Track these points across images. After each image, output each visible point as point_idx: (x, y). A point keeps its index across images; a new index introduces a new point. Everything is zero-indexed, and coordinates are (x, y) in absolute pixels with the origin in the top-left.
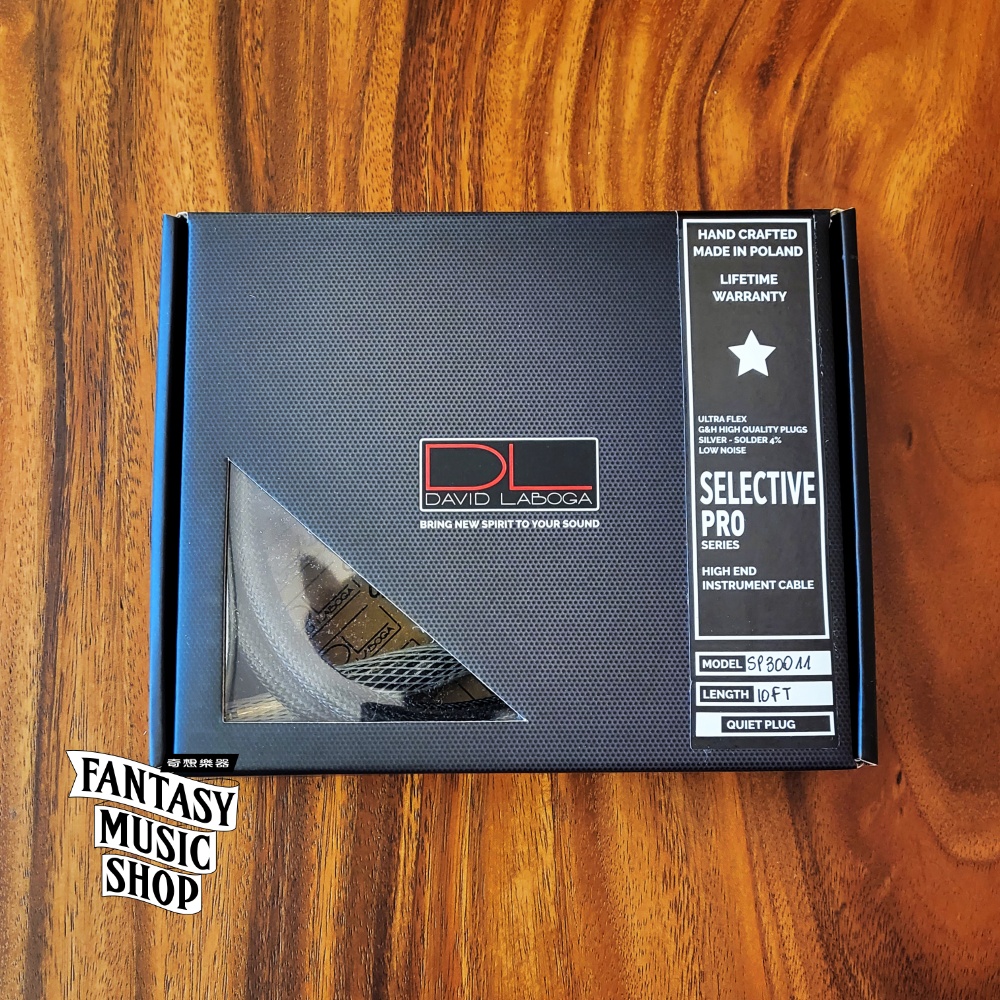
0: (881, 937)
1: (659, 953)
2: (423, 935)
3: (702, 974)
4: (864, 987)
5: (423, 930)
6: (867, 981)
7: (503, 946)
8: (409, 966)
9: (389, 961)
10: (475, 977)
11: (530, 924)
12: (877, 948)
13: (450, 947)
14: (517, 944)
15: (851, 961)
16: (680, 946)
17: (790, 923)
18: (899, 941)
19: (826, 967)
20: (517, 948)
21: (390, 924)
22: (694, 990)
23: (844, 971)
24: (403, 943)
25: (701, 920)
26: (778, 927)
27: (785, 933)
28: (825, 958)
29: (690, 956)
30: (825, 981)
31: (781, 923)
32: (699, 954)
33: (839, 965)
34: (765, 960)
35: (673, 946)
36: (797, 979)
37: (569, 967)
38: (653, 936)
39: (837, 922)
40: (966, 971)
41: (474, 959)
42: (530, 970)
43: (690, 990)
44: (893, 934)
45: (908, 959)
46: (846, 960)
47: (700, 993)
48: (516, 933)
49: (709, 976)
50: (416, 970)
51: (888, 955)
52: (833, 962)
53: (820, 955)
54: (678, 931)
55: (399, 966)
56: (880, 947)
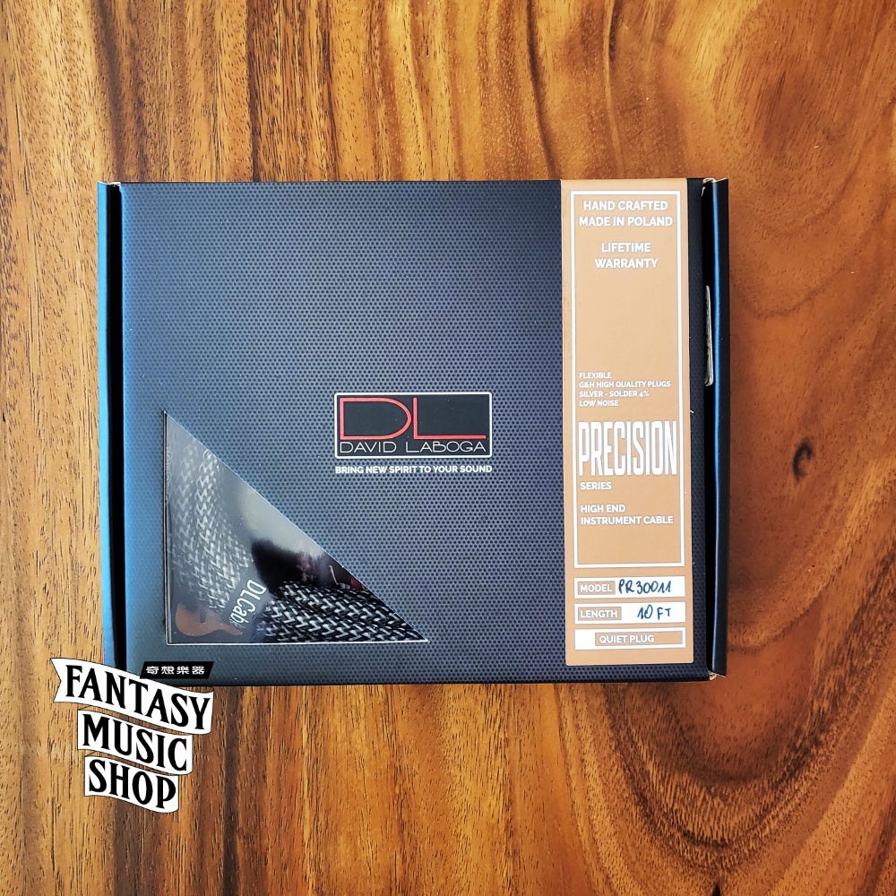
0: (660, 710)
1: (471, 723)
2: (269, 706)
3: (507, 740)
4: (643, 752)
5: (269, 702)
6: (646, 747)
7: (338, 715)
8: (257, 731)
9: (241, 727)
10: (313, 741)
11: (361, 697)
12: (656, 720)
13: (292, 716)
14: (349, 714)
15: (634, 731)
16: (489, 716)
17: (584, 699)
18: (675, 713)
19: (612, 735)
20: (350, 718)
21: (241, 696)
22: (499, 754)
23: (627, 739)
24: (252, 713)
26: (573, 702)
27: (579, 707)
28: (612, 728)
29: (497, 725)
30: (610, 747)
31: (576, 698)
32: (505, 723)
33: (623, 734)
34: (561, 729)
35: (483, 716)
36: (587, 745)
37: (395, 733)
38: (466, 708)
39: (624, 698)
41: (313, 727)
42: (360, 735)
43: (496, 753)
44: (670, 708)
45: (681, 728)
46: (629, 730)
47: (505, 756)
48: (349, 705)
49: (512, 742)
50: (263, 735)
51: (664, 725)
52: (618, 731)
53: (608, 726)
54: (487, 705)
55: (249, 732)
56: (658, 719)
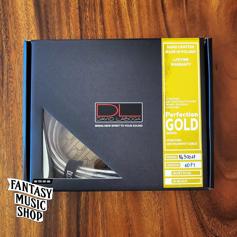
25: (160, 195)
40: (228, 207)
